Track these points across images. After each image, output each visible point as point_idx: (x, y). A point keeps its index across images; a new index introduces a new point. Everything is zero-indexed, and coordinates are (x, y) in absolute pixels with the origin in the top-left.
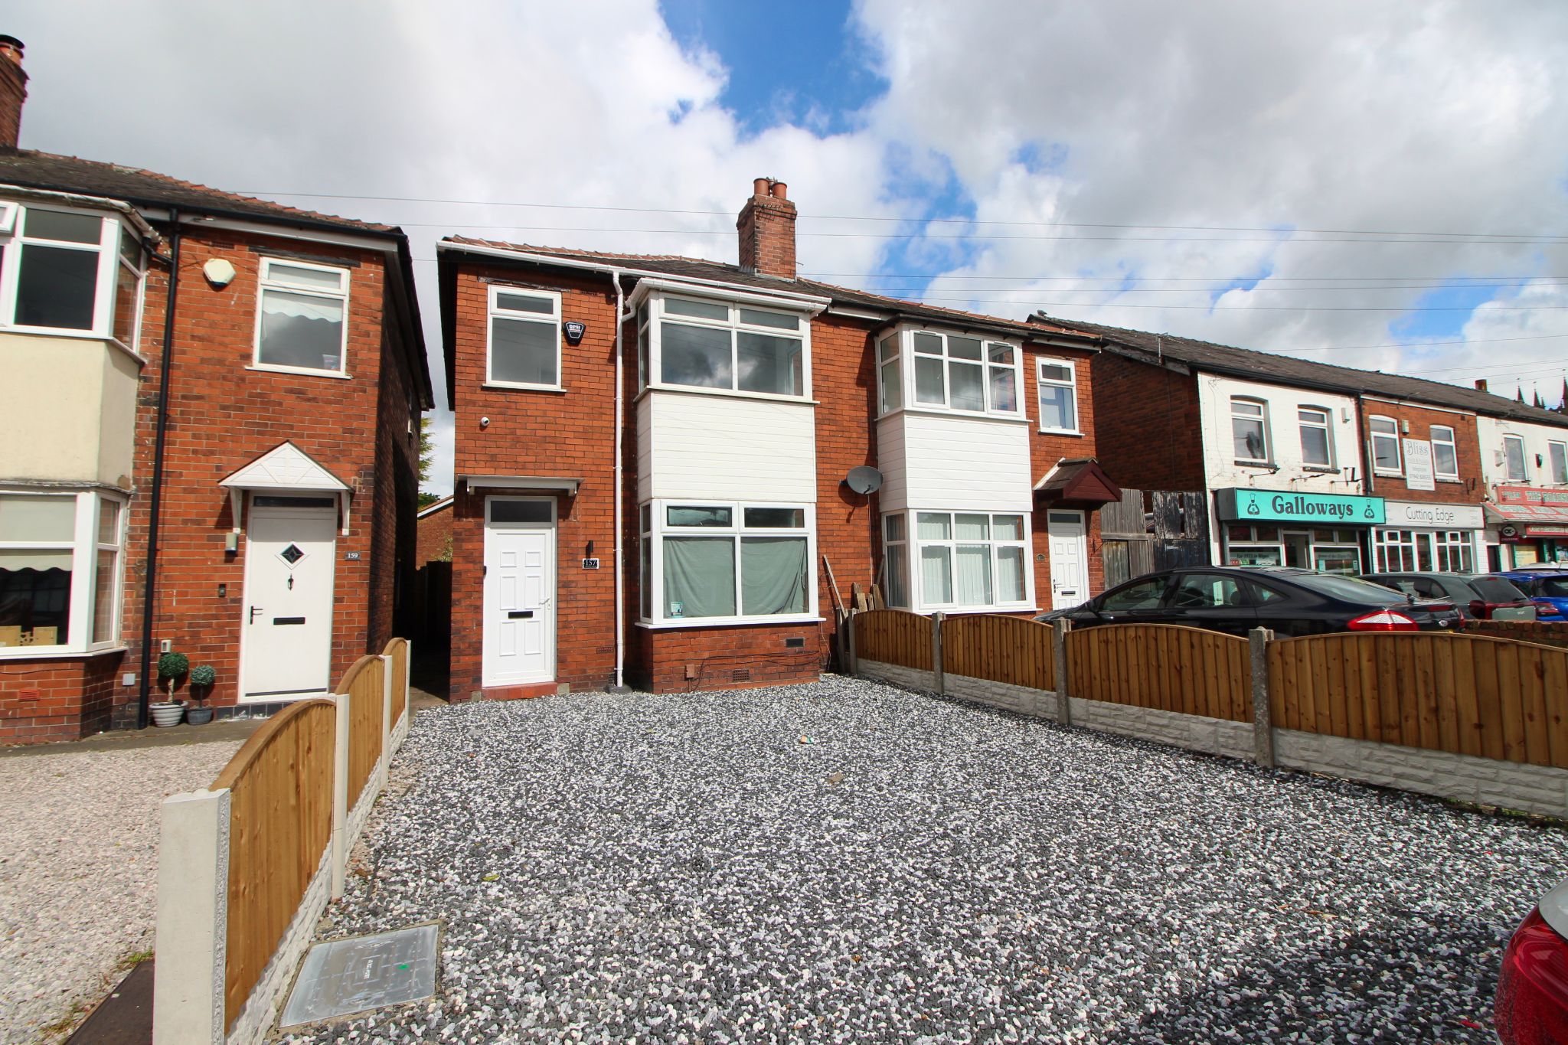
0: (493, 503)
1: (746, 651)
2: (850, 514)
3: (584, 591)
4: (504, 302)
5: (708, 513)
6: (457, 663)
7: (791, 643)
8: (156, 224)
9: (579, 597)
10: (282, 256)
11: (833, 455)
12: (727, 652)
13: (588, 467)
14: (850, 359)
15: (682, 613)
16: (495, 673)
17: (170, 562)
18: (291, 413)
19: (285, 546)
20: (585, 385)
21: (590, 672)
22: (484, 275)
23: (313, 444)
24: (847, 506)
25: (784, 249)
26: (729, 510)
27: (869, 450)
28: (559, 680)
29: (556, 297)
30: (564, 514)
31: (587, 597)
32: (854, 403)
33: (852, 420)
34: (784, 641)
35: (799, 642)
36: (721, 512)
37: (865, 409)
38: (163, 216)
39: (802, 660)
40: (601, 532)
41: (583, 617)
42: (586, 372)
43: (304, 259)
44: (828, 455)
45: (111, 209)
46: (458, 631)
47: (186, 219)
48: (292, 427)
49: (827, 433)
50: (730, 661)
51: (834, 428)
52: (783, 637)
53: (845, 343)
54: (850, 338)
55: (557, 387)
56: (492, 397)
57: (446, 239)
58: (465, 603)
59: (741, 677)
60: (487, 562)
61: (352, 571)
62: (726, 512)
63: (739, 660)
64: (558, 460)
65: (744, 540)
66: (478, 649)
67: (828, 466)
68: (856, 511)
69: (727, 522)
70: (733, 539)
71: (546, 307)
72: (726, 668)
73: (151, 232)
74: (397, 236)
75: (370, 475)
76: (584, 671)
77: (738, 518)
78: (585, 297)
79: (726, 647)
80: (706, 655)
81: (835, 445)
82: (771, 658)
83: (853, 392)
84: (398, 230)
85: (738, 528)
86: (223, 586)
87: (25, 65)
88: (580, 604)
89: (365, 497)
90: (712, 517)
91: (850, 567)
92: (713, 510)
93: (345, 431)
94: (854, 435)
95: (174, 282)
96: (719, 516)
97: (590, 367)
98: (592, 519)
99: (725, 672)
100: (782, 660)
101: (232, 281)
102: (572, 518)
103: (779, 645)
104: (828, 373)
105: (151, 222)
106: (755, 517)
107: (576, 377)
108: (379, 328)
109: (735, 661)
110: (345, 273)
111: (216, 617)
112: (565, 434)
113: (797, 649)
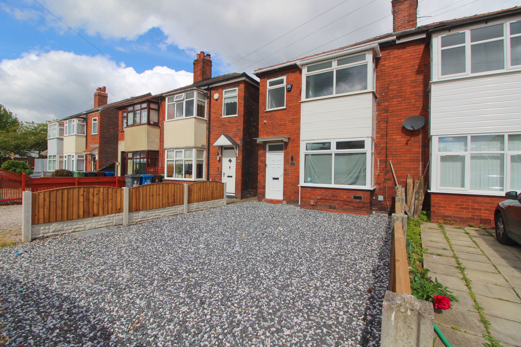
0: (269, 146)
1: (335, 198)
2: (408, 140)
3: (291, 172)
4: (272, 84)
5: (322, 145)
6: (260, 191)
7: (355, 198)
8: (205, 90)
9: (289, 174)
10: (226, 89)
11: (398, 113)
12: (327, 198)
13: (293, 132)
14: (412, 63)
15: (311, 182)
16: (269, 195)
17: (211, 163)
18: (228, 127)
19: (229, 159)
20: (292, 104)
21: (292, 199)
22: (266, 78)
23: (232, 134)
24: (406, 136)
25: (410, 15)
26: (330, 143)
27: (423, 107)
28: (284, 200)
29: (284, 78)
30: (286, 148)
31: (292, 175)
32: (414, 84)
33: (412, 93)
34: (352, 197)
35: (360, 198)
36: (327, 144)
37: (422, 85)
38: (206, 87)
39: (361, 205)
40: (296, 153)
41: (290, 181)
42: (293, 100)
43: (230, 88)
44: (396, 113)
45: (195, 89)
46: (259, 182)
47: (210, 86)
48: (228, 130)
49: (396, 103)
50: (328, 201)
51: (400, 99)
52: (351, 195)
53: (409, 55)
54: (413, 52)
55: (284, 107)
56: (268, 114)
57: (255, 71)
58: (261, 174)
59: (332, 208)
60: (267, 163)
61: (239, 165)
62: (329, 144)
63: (332, 201)
64: (284, 131)
65: (336, 155)
66: (264, 187)
67: (396, 118)
68: (412, 139)
69: (329, 148)
70: (331, 154)
71: (281, 82)
72: (326, 203)
73: (205, 92)
74: (244, 75)
75: (241, 140)
76: (290, 198)
77: (333, 146)
78: (293, 75)
79: (327, 195)
80: (319, 197)
81: (400, 108)
82: (346, 202)
83: (414, 78)
84: (244, 73)
85: (333, 150)
86: (218, 168)
87: (211, 59)
88: (290, 177)
89: (241, 146)
90: (323, 146)
91: (406, 166)
92: (324, 143)
93: (237, 130)
94: (413, 101)
95: (210, 101)
96: (326, 146)
97: (294, 98)
98: (293, 149)
99: (326, 205)
100: (352, 204)
101: (219, 98)
102: (288, 149)
103: (350, 197)
104: (397, 73)
105: (203, 90)
106: (340, 145)
107: (290, 103)
108: (243, 101)
109: (330, 201)
110: (237, 88)
111: (217, 175)
112: (286, 122)
113: (358, 200)
